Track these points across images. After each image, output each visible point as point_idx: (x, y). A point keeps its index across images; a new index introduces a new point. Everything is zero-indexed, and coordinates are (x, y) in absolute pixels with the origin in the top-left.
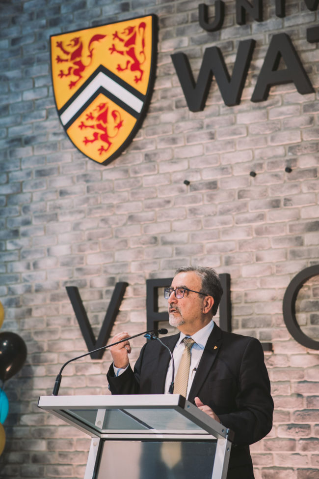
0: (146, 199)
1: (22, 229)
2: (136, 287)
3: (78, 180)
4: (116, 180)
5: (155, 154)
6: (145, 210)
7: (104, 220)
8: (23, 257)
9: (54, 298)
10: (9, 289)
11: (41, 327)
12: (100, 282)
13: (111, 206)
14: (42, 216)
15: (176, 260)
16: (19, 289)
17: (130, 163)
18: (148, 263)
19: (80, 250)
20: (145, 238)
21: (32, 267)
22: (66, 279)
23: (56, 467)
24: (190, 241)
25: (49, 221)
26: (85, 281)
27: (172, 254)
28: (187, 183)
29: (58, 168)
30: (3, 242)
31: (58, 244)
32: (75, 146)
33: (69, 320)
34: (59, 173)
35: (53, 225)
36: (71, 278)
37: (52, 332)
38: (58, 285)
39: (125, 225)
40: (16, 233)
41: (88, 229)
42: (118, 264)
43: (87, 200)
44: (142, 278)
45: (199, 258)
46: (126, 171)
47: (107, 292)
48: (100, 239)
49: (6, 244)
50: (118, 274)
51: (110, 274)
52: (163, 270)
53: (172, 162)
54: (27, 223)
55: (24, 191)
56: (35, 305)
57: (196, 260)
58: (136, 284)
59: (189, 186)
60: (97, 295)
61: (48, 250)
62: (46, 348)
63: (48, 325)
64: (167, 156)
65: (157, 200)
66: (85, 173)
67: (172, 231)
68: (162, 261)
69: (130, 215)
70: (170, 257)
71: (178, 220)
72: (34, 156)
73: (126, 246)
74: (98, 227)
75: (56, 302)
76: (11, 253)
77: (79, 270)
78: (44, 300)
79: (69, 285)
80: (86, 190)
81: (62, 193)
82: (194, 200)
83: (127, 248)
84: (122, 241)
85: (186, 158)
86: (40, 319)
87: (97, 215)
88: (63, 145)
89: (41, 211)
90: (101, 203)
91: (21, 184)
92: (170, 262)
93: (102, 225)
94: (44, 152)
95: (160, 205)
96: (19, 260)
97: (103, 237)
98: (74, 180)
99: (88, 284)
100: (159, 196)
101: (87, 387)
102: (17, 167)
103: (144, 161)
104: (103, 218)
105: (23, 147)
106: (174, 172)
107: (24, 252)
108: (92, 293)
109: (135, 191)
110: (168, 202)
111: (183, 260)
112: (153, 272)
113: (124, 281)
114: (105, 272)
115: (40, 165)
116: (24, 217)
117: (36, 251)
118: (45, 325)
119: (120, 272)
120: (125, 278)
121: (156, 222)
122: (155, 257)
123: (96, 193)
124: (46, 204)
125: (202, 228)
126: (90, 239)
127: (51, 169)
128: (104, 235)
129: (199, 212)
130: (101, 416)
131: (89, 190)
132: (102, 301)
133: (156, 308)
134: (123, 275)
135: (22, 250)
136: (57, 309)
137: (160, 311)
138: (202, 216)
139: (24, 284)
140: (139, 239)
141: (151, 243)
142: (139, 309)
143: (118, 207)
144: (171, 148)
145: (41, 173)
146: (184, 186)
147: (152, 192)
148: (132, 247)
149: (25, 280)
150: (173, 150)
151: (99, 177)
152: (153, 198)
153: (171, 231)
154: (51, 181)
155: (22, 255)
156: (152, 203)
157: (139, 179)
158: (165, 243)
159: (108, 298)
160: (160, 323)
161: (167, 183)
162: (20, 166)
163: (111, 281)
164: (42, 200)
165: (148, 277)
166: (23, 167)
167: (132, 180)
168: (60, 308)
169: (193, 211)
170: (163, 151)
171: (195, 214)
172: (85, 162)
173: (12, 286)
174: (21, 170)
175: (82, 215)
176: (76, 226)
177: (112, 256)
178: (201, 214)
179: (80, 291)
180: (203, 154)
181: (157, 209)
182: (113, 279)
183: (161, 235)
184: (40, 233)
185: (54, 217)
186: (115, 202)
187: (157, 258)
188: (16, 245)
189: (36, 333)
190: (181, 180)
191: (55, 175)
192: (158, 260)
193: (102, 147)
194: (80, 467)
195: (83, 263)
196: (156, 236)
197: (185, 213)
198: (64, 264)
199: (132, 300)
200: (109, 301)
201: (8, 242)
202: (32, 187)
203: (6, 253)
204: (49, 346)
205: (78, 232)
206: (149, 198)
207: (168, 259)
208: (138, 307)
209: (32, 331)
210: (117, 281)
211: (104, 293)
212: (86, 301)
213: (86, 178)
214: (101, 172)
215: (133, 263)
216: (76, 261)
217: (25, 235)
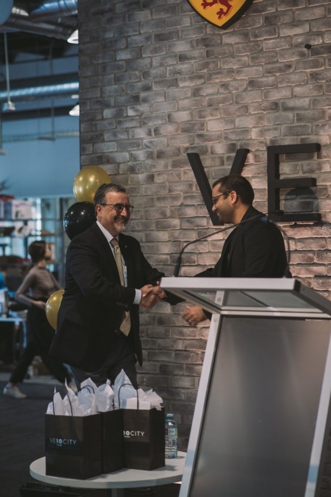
0: (266, 64)
1: (143, 95)
2: (257, 153)
3: (197, 46)
4: (236, 43)
5: (276, 17)
6: (265, 75)
7: (225, 86)
8: (145, 124)
9: (176, 165)
10: (131, 155)
11: (164, 193)
12: (220, 149)
13: (231, 71)
14: (162, 82)
15: (297, 126)
16: (141, 154)
17: (250, 26)
18: (269, 130)
19: (201, 117)
20: (265, 104)
21: (153, 133)
22: (187, 145)
23: (180, 329)
24: (312, 107)
25: (169, 87)
26: (206, 147)
27: (293, 120)
28: (308, 47)
29: (177, 32)
30: (124, 108)
31: (178, 110)
32: (194, 10)
33: (191, 186)
34: (178, 37)
35: (173, 91)
36: (191, 144)
37: (175, 198)
38: (180, 151)
39: (245, 90)
40: (136, 99)
41: (207, 95)
42: (238, 130)
43: (206, 65)
44: (262, 144)
45: (320, 125)
46: (246, 35)
47: (228, 158)
48: (221, 105)
49: (127, 110)
50: (239, 140)
51: (231, 140)
52: (284, 136)
53: (292, 25)
54: (147, 88)
55: (144, 56)
56: (157, 171)
57: (318, 125)
58: (256, 151)
59: (310, 50)
60: (218, 162)
61: (169, 116)
62: (168, 213)
63: (170, 191)
64: (287, 19)
65: (278, 65)
66: (205, 37)
67: (294, 96)
68: (283, 127)
69: (251, 80)
70: (291, 124)
71: (299, 85)
72: (152, 19)
73: (247, 112)
74: (218, 93)
75: (178, 169)
76: (132, 119)
77: (200, 136)
78: (166, 166)
79: (190, 152)
80: (205, 54)
81: (182, 58)
82: (316, 64)
83: (247, 114)
84: (241, 107)
85: (307, 21)
86: (162, 186)
87: (217, 81)
88: (181, 8)
89: (161, 76)
90: (220, 68)
91: (140, 48)
92: (291, 128)
93: (222, 90)
94: (163, 15)
95: (280, 70)
96: (140, 127)
97: (223, 103)
98: (194, 44)
99: (210, 151)
100: (280, 61)
101: (209, 252)
102: (136, 32)
103: (264, 25)
104: (223, 83)
105: (142, 10)
106: (295, 35)
107: (145, 118)
108: (213, 159)
109: (255, 55)
110: (289, 66)
111: (305, 126)
112: (274, 139)
113: (245, 148)
114: (226, 138)
115: (159, 29)
116: (144, 82)
117: (157, 117)
118: (167, 191)
119: (242, 139)
120: (245, 144)
121: (277, 88)
122: (276, 123)
123: (216, 57)
124: (166, 69)
125: (324, 93)
126: (210, 105)
127: (170, 33)
128: (224, 100)
129: (321, 77)
130: (220, 295)
131: (208, 54)
132: (224, 167)
133: (277, 174)
134: (243, 142)
135: (143, 116)
136: (179, 176)
137: (282, 177)
138: (323, 81)
139: (145, 150)
140: (260, 105)
141: (272, 109)
142: (260, 175)
143: (239, 72)
144: (291, 10)
145: (160, 38)
146: (305, 50)
147: (273, 56)
148: (252, 113)
149: (147, 147)
150: (293, 13)
151: (219, 41)
152: (274, 63)
153: (292, 96)
154: (170, 46)
155: (143, 121)
156: (272, 68)
157: (260, 42)
158: (286, 109)
159: (229, 165)
160: (281, 189)
161: (287, 46)
162: (139, 30)
163: (232, 147)
164: (161, 65)
165: (269, 143)
166: (142, 31)
167: (252, 44)
168: (182, 173)
169: (314, 76)
170: (284, 13)
171: (317, 79)
172: (204, 26)
173: (133, 152)
174: (140, 34)
175: (202, 81)
176: (196, 92)
177: (233, 122)
178: (323, 79)
179: (201, 157)
180: (325, 17)
181: (278, 74)
182: (234, 145)
183: (282, 101)
184: (161, 99)
185: (174, 83)
186: (235, 67)
187: (277, 125)
188: (137, 111)
189: (158, 199)
190: (302, 43)
191: (175, 39)
192: (278, 126)
193: (221, 10)
194: (204, 330)
195: (204, 130)
196: (277, 101)
197: (306, 78)
198: (184, 131)
199: (253, 167)
200: (230, 167)
201: (128, 107)
202: (151, 52)
203: (128, 119)
204: (172, 212)
205: (198, 98)
206: (269, 63)
207: (290, 125)
208: (259, 174)
209: (155, 197)
210: (239, 148)
211: (225, 159)
212: (207, 167)
213: (205, 42)
214: (221, 35)
215: (254, 129)
216: (196, 127)
217: (145, 100)
